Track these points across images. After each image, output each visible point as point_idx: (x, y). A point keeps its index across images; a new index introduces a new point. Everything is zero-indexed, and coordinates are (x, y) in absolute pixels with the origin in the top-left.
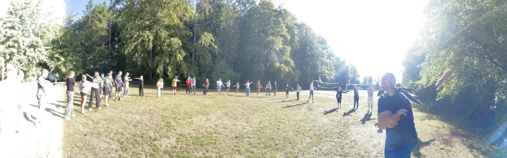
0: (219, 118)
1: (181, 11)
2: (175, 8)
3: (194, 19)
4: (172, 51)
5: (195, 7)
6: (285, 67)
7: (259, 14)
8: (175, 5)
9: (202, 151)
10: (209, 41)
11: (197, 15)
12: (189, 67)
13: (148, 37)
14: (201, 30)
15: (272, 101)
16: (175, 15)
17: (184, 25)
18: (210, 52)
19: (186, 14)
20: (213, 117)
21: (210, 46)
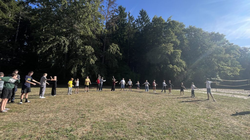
0: (124, 108)
1: (94, 26)
2: (89, 24)
3: (104, 33)
4: (86, 56)
5: (105, 24)
6: (177, 68)
7: (152, 28)
8: (89, 21)
9: (112, 133)
10: (116, 50)
11: (106, 31)
12: (99, 69)
13: (64, 42)
14: (109, 41)
15: (167, 97)
16: (89, 29)
17: (96, 37)
18: (116, 58)
19: (98, 29)
20: (119, 107)
21: (116, 53)
